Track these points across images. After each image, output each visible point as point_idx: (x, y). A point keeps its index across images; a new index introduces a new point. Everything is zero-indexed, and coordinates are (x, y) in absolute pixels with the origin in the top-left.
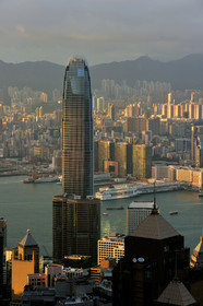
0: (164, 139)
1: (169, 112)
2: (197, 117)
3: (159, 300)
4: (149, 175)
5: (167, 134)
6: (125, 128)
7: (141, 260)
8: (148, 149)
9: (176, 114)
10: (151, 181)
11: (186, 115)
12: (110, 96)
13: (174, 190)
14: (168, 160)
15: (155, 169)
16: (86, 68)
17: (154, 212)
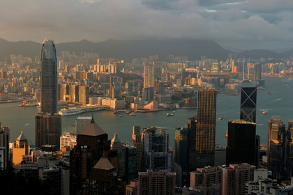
0: (95, 83)
1: (98, 69)
2: (113, 72)
3: (95, 167)
4: (87, 103)
5: (97, 81)
6: (75, 77)
7: (86, 147)
8: (87, 89)
9: (102, 70)
10: (88, 105)
11: (107, 71)
12: (66, 60)
13: (101, 110)
14: (98, 94)
15: (90, 99)
16: (54, 45)
17: (93, 122)
